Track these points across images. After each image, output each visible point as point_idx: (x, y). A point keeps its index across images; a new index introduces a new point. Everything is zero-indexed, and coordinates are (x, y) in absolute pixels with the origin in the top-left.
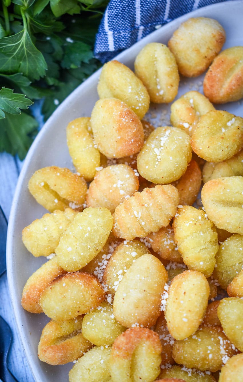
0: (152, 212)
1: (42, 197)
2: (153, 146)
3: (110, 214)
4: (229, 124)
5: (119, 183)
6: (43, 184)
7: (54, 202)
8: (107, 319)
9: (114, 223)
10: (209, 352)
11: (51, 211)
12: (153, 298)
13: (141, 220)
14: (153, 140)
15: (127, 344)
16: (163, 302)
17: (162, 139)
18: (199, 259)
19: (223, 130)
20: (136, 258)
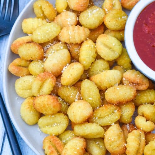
0: (76, 35)
1: (37, 11)
2: (89, 11)
3: (60, 29)
4: (123, 17)
5: (69, 19)
6: (40, 6)
7: (41, 15)
8: (40, 66)
9: (60, 33)
10: (71, 95)
11: (38, 18)
12: (61, 66)
13: (70, 36)
14: (90, 9)
15: (43, 76)
16: (64, 69)
17: (94, 10)
18: (85, 60)
19: (119, 19)
20: (62, 49)
